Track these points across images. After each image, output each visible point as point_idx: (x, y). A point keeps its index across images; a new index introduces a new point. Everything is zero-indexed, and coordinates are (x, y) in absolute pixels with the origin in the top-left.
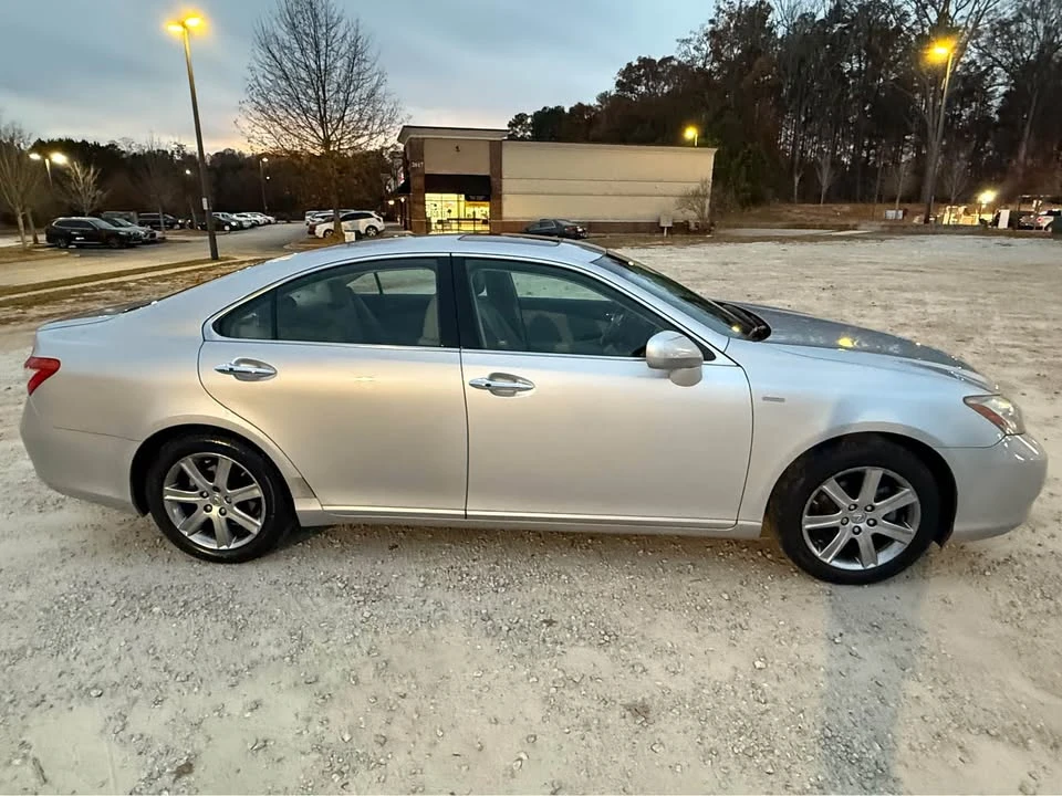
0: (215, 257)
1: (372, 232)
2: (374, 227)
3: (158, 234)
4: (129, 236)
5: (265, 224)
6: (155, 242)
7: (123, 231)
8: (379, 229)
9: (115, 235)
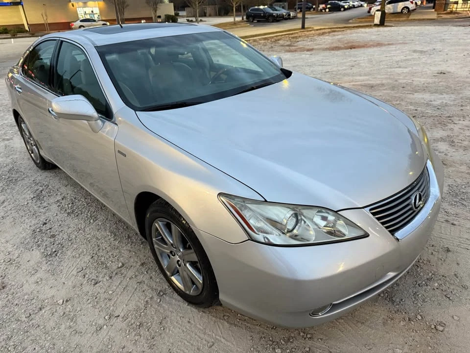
0: (303, 27)
1: (405, 11)
2: (407, 8)
3: (292, 14)
4: (278, 16)
5: (359, 7)
6: (290, 19)
7: (275, 13)
8: (411, 9)
9: (271, 15)
